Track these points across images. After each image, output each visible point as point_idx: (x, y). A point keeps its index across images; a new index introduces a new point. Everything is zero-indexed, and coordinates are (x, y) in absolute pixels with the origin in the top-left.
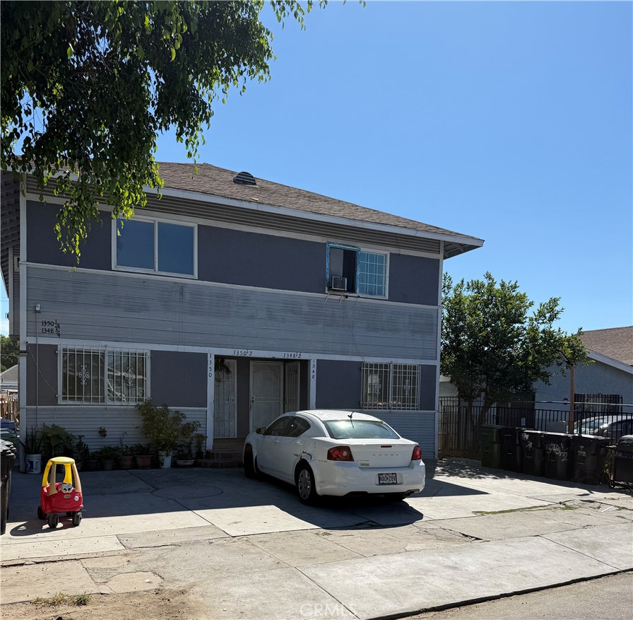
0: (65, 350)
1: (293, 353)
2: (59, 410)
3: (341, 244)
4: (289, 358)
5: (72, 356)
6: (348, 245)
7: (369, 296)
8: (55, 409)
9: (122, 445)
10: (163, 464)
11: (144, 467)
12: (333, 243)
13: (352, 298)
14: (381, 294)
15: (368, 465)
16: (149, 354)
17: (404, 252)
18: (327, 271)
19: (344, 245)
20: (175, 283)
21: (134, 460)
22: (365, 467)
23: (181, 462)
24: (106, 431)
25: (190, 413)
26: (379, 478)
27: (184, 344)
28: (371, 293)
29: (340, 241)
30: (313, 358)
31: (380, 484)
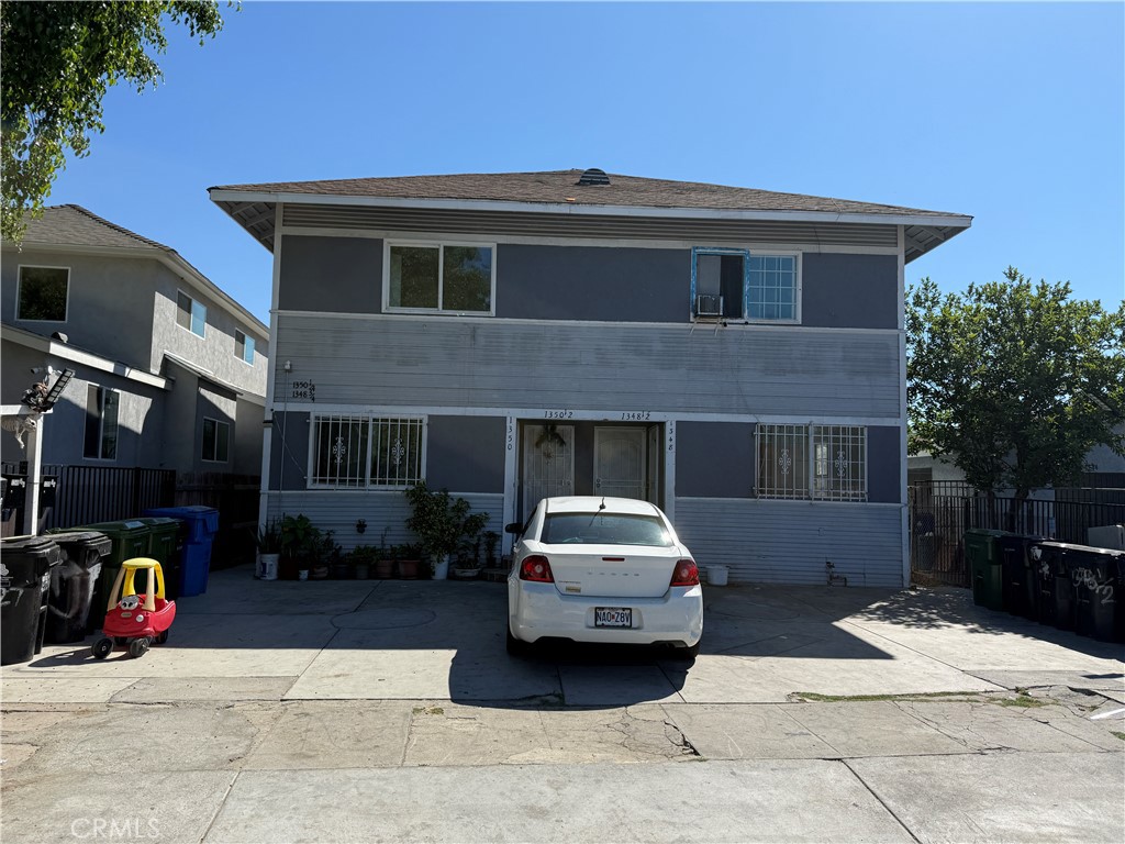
0: (317, 418)
1: (636, 413)
2: (307, 496)
3: (715, 248)
4: (631, 419)
5: (325, 425)
6: (727, 249)
7: (766, 322)
8: (301, 495)
9: (383, 544)
10: (434, 574)
11: (406, 578)
12: (703, 248)
13: (734, 325)
14: (790, 317)
15: (579, 591)
16: (425, 421)
17: (826, 249)
18: (693, 288)
19: (721, 249)
20: (465, 324)
21: (395, 566)
22: (573, 594)
23: (458, 572)
24: (366, 526)
25: (478, 501)
26: (597, 614)
27: (474, 404)
28: (770, 317)
29: (714, 244)
30: (671, 419)
31: (597, 626)
